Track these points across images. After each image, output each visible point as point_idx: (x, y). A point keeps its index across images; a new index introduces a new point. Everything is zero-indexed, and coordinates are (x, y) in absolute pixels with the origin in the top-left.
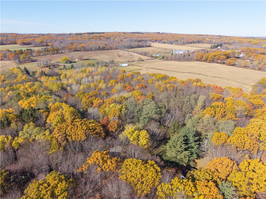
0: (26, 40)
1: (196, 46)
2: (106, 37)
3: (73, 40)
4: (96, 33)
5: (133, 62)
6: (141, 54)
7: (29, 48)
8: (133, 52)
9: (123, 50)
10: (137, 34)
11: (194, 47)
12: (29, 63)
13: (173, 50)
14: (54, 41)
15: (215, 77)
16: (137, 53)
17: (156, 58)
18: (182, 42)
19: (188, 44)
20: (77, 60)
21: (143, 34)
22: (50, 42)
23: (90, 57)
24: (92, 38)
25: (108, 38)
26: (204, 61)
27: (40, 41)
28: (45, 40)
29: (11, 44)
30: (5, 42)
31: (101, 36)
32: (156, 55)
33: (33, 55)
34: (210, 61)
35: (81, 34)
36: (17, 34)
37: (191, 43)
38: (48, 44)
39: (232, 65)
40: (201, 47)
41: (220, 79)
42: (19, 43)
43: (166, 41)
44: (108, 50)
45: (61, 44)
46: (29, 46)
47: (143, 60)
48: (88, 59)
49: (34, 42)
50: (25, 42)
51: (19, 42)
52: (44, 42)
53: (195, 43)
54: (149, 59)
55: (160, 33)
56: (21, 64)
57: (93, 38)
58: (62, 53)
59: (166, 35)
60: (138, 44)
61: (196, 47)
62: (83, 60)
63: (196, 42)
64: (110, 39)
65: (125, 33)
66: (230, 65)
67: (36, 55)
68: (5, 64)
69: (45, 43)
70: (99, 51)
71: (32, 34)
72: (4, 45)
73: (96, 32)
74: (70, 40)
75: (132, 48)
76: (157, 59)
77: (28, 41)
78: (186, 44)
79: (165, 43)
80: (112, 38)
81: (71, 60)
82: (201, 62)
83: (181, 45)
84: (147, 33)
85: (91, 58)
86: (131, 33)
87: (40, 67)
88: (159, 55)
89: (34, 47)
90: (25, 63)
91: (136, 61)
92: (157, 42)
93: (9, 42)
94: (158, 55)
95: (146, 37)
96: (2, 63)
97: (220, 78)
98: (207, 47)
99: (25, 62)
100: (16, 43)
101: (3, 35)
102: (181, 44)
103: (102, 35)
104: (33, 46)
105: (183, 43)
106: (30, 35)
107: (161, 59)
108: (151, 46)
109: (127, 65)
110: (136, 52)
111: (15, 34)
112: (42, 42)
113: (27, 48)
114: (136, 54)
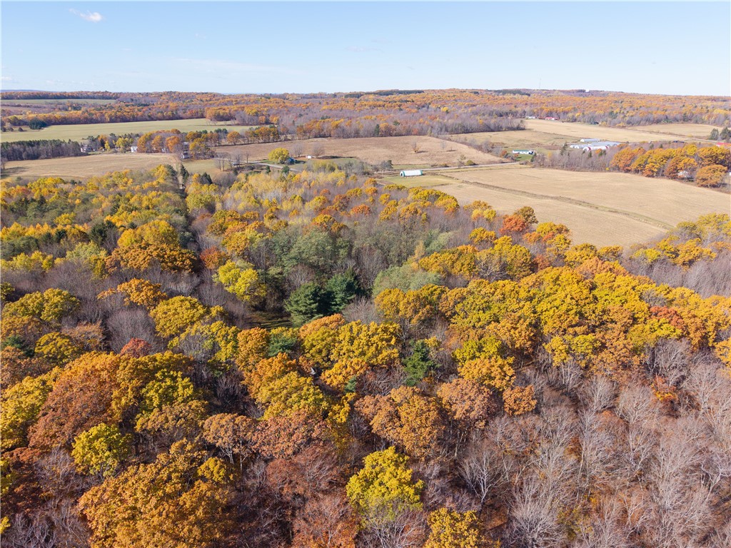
0: (224, 109)
1: (666, 131)
2: (419, 103)
3: (331, 110)
4: (401, 92)
5: (446, 166)
6: (479, 148)
7: (222, 128)
8: (461, 143)
9: (437, 137)
10: (512, 96)
11: (658, 133)
12: (205, 159)
13: (582, 140)
14: (285, 112)
15: (615, 212)
16: (470, 145)
17: (515, 159)
18: (627, 119)
19: (644, 125)
20: (309, 157)
21: (529, 95)
22: (275, 115)
23: (345, 152)
24: (380, 106)
25: (423, 107)
26: (637, 171)
27: (254, 111)
28: (266, 109)
29: (193, 118)
30: (180, 113)
31: (407, 101)
32: (521, 153)
33: (222, 144)
34: (653, 171)
35: (358, 95)
36: (214, 95)
37: (658, 122)
38: (270, 118)
39: (714, 186)
40: (681, 135)
41: (624, 217)
42: (208, 116)
43: (578, 114)
44: (400, 135)
45: (299, 119)
46: (228, 122)
47: (475, 164)
48: (337, 157)
49: (241, 112)
50: (221, 112)
51: (208, 113)
52: (263, 115)
53: (671, 122)
54: (495, 162)
55: (584, 91)
56: (187, 162)
57: (384, 106)
58: (286, 140)
59: (598, 99)
60: (486, 122)
61: (664, 133)
62: (323, 158)
63: (676, 120)
64: (428, 108)
65: (476, 93)
66: (707, 186)
67: (227, 143)
68: (158, 159)
69: (264, 117)
70: (376, 138)
71: (246, 95)
72: (177, 119)
73: (401, 89)
74: (324, 110)
75: (467, 131)
76: (518, 163)
77: (227, 111)
78: (639, 123)
79: (574, 120)
80: (433, 107)
81: (296, 158)
82: (627, 174)
83: (619, 127)
84: (544, 92)
85: (344, 155)
86: (495, 91)
87: (222, 169)
88: (528, 153)
89: (238, 125)
90: (198, 159)
91: (454, 164)
92: (553, 119)
93: (188, 113)
94: (525, 153)
95: (532, 104)
96: (154, 158)
97: (626, 214)
98: (702, 135)
99: (197, 157)
100: (202, 117)
101: (185, 97)
102: (621, 125)
103: (412, 96)
104: (236, 122)
105: (629, 123)
106: (242, 96)
107: (526, 163)
108: (523, 129)
109: (418, 172)
110: (468, 141)
111: (211, 94)
112: (257, 114)
113: (217, 128)
114: (465, 147)
